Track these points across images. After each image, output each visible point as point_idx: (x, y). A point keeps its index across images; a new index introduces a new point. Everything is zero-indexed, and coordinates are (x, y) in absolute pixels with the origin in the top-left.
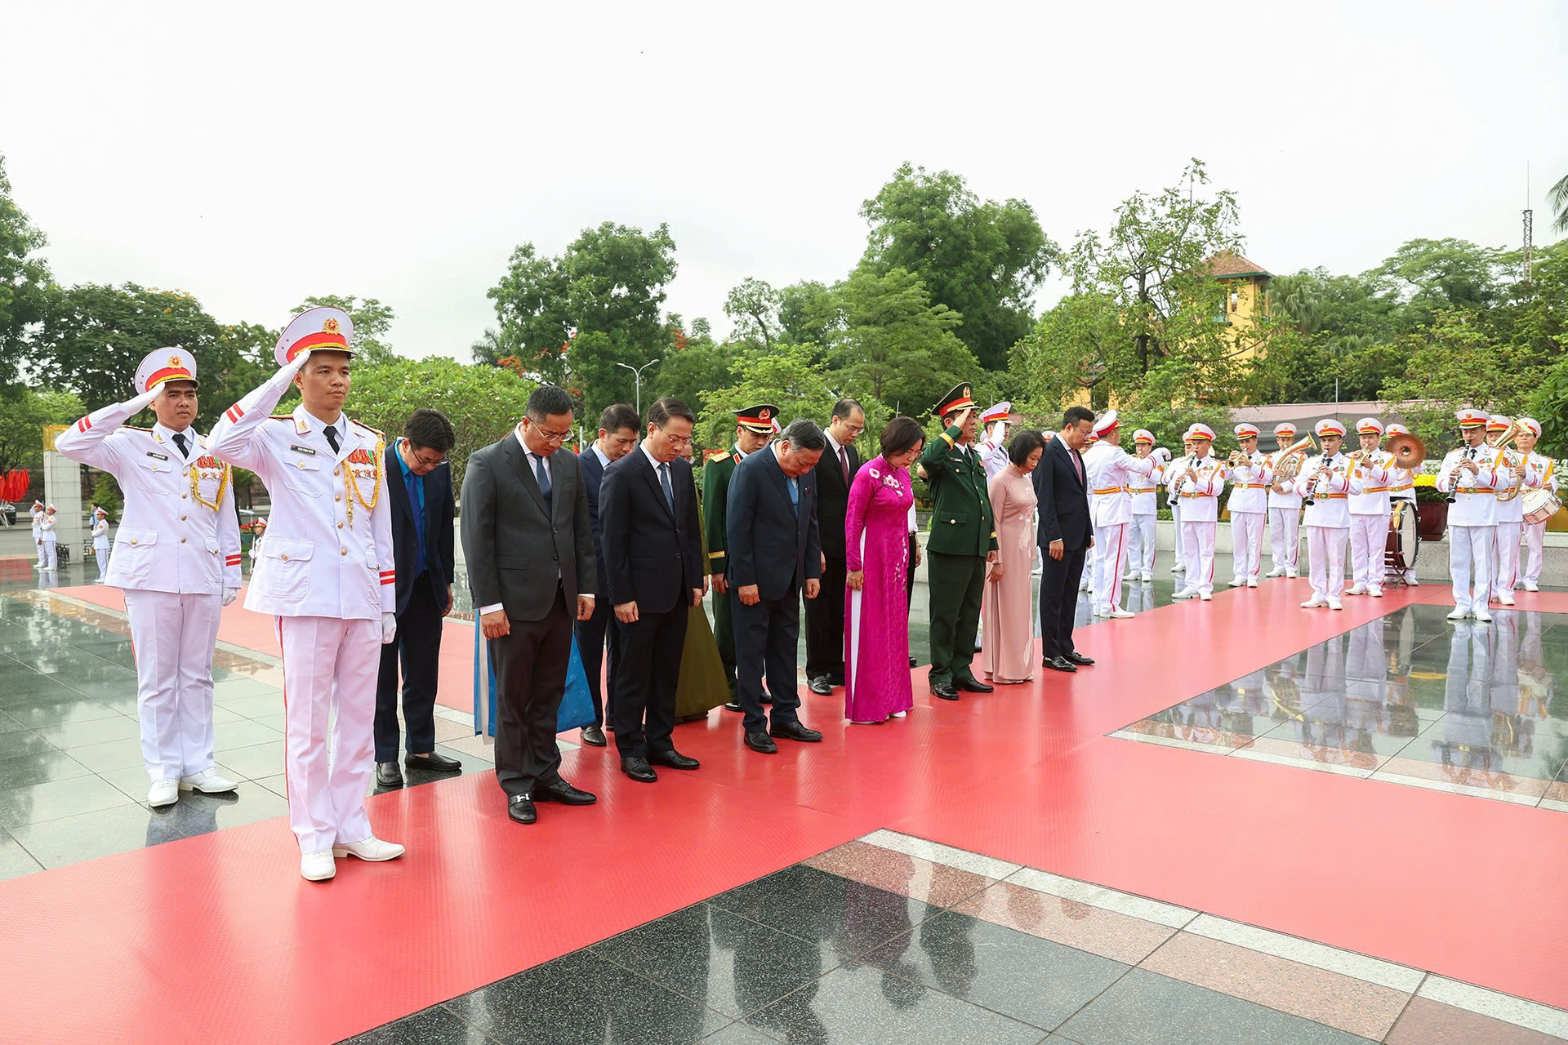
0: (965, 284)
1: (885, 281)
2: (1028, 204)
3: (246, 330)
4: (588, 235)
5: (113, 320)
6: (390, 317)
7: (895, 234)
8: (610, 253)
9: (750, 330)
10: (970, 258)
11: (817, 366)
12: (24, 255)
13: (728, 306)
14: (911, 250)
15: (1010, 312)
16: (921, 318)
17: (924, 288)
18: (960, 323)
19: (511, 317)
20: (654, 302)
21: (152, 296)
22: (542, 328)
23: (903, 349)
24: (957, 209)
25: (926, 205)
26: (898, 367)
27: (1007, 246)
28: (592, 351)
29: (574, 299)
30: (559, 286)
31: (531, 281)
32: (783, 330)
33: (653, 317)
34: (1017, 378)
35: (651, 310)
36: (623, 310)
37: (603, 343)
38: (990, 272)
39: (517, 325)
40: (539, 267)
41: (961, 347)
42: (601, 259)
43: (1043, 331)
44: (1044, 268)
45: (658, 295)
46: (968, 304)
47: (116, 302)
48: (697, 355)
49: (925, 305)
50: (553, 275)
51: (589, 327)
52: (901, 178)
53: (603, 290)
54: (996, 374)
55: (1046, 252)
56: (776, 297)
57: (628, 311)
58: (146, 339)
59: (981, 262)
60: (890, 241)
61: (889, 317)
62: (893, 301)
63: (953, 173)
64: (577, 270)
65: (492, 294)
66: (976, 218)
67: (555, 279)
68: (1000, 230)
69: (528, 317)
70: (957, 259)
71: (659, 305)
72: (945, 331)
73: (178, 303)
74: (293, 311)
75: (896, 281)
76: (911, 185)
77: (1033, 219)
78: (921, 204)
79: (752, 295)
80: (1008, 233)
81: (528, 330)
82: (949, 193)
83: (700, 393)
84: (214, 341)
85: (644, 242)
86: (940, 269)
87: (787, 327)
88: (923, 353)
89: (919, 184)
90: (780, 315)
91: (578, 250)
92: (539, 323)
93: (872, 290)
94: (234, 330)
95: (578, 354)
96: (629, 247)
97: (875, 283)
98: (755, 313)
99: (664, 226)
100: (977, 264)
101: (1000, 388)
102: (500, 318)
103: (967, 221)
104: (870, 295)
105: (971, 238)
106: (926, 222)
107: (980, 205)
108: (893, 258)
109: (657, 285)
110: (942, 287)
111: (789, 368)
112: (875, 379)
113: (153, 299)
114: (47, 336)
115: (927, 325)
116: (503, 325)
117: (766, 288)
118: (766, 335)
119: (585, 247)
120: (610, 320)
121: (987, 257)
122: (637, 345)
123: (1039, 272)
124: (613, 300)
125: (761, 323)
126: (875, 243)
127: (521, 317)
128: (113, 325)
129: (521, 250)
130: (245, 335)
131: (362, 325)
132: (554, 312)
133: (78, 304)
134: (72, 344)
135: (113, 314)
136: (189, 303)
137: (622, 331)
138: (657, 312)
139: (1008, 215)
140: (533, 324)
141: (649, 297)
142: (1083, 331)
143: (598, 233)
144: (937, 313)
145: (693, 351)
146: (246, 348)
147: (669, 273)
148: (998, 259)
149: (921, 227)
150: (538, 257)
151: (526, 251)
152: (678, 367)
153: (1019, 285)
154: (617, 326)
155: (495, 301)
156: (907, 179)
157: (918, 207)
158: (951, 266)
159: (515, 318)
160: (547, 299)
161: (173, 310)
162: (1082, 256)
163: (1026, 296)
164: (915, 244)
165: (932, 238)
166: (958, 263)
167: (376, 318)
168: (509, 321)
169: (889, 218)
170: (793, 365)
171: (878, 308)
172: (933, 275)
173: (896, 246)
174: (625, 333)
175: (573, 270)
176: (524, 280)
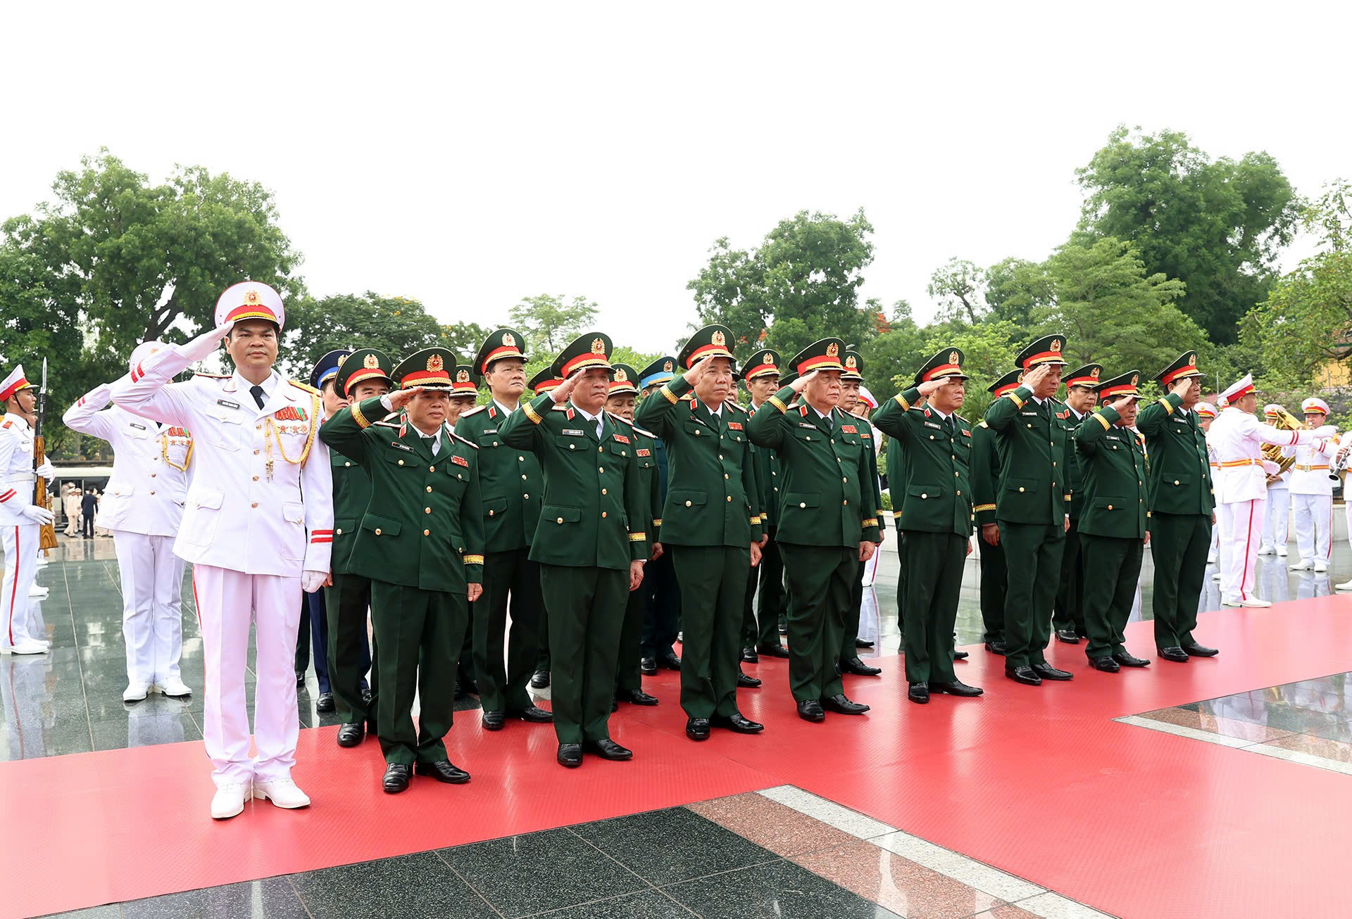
0: (1193, 250)
1: (1094, 252)
2: (1271, 155)
3: (463, 329)
4: (784, 222)
5: (354, 324)
6: (596, 312)
7: (1109, 202)
8: (806, 239)
9: (954, 311)
10: (1199, 221)
11: (1014, 345)
12: (289, 272)
13: (931, 288)
14: (1129, 218)
15: (1252, 279)
16: (1134, 289)
17: (1136, 258)
18: (1183, 293)
19: (709, 306)
20: (852, 286)
21: (384, 302)
22: (740, 318)
23: (1117, 325)
24: (1183, 168)
25: (1146, 167)
26: (1111, 344)
27: (1244, 206)
28: (788, 338)
29: (771, 287)
30: (757, 276)
31: (728, 271)
32: (990, 310)
33: (851, 302)
34: (1255, 352)
35: (848, 294)
36: (820, 297)
37: (800, 329)
38: (1223, 236)
39: (715, 315)
40: (735, 257)
41: (1185, 320)
42: (797, 246)
43: (1279, 297)
44: (1291, 226)
45: (856, 279)
46: (1195, 271)
47: (356, 309)
48: (898, 340)
49: (1141, 276)
50: (750, 265)
51: (785, 314)
52: (1115, 140)
53: (798, 277)
54: (1230, 349)
55: (1293, 208)
56: (981, 276)
57: (825, 296)
58: (379, 341)
59: (1212, 225)
60: (1104, 209)
61: (1098, 291)
62: (1102, 273)
63: (1174, 130)
64: (773, 258)
65: (692, 285)
66: (1206, 177)
67: (752, 268)
68: (1236, 189)
69: (726, 307)
70: (1183, 223)
71: (857, 289)
72: (1163, 303)
73: (406, 306)
74: (510, 311)
75: (1105, 251)
76: (1127, 147)
77: (1278, 172)
78: (1141, 167)
79: (955, 275)
80: (1246, 191)
81: (726, 319)
82: (1172, 153)
83: (896, 377)
84: (436, 339)
85: (841, 227)
86: (1162, 236)
87: (994, 307)
88: (1139, 328)
89: (1135, 143)
90: (986, 295)
91: (774, 238)
92: (736, 312)
93: (1077, 263)
94: (453, 329)
95: (774, 342)
96: (825, 232)
97: (1081, 255)
98: (960, 294)
99: (861, 210)
100: (1207, 227)
101: (1234, 363)
102: (699, 309)
103: (1195, 182)
104: (1076, 268)
105: (1199, 199)
106: (1145, 186)
107: (1211, 163)
108: (1108, 227)
109: (855, 269)
110: (1164, 255)
111: (985, 348)
112: (1083, 358)
113: (386, 305)
114: (303, 342)
115: (1143, 297)
116: (701, 315)
117: (970, 267)
118: (972, 315)
119: (782, 235)
120: (806, 307)
121: (1219, 220)
122: (835, 330)
123: (1285, 231)
124: (810, 286)
125: (966, 304)
126: (1087, 212)
127: (719, 307)
128: (354, 329)
129: (718, 241)
130: (462, 333)
131: (571, 320)
132: (752, 300)
133: (327, 312)
134: (321, 347)
135: (354, 319)
136: (415, 306)
137: (819, 317)
138: (855, 297)
139: (1247, 170)
140: (730, 314)
141: (846, 282)
142: (1328, 294)
143: (794, 220)
144: (1155, 284)
145: (894, 334)
146: (462, 345)
147: (867, 256)
148: (1233, 220)
149: (1140, 192)
150: (734, 248)
151: (723, 244)
152: (878, 351)
153: (1262, 247)
154: (813, 313)
155: (694, 292)
156: (1123, 141)
157: (1136, 171)
158: (1175, 232)
159: (713, 308)
160: (743, 288)
161: (402, 313)
162: (1330, 209)
163: (1270, 260)
164: (1133, 211)
165: (1151, 203)
166: (1184, 228)
167: (584, 314)
168: (708, 311)
169: (1103, 185)
170: (989, 345)
171: (1087, 282)
172: (1154, 242)
173: (1112, 214)
174: (823, 320)
175: (769, 259)
176: (721, 271)
